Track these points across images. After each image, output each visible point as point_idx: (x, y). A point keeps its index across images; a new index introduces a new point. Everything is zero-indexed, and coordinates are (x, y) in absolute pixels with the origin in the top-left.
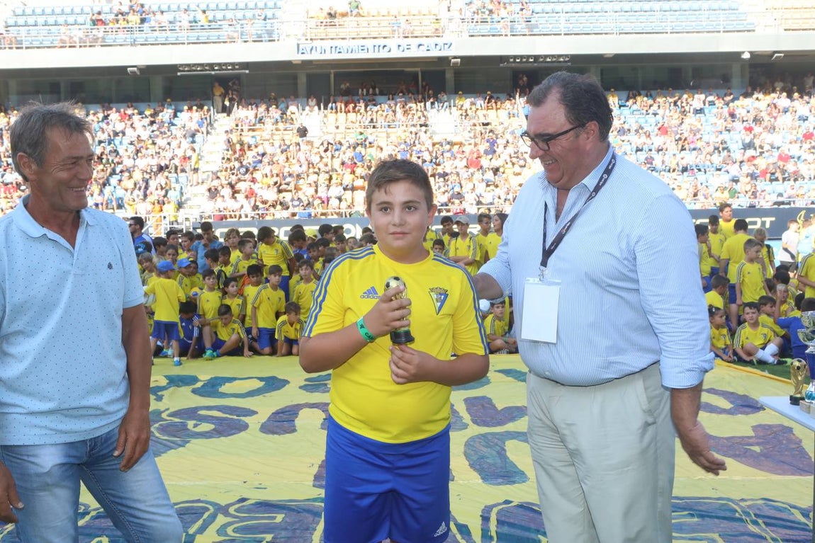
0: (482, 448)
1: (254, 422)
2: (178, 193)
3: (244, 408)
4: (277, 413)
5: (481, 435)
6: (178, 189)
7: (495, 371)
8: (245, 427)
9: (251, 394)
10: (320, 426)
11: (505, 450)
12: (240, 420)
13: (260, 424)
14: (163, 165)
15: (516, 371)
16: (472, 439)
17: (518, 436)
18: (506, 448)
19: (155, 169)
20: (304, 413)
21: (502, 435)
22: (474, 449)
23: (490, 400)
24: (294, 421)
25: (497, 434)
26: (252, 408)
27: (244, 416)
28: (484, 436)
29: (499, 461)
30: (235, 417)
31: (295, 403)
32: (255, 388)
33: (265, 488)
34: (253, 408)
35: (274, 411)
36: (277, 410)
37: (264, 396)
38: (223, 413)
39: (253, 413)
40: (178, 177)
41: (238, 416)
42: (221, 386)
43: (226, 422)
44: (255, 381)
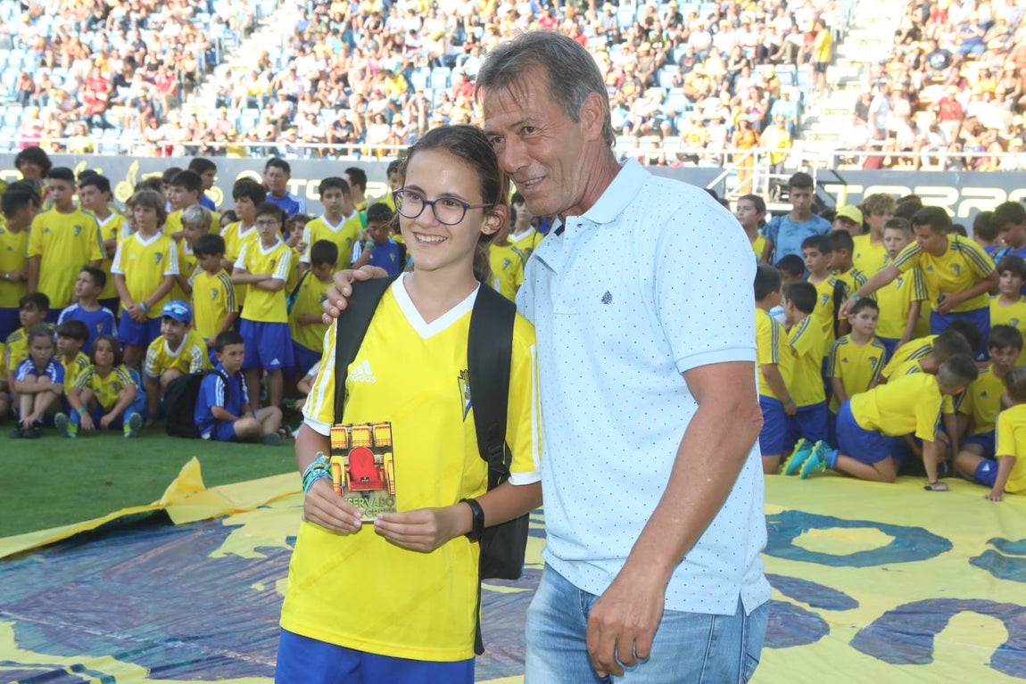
1: (843, 624)
2: (792, 107)
3: (833, 590)
4: (900, 612)
6: (795, 97)
9: (859, 559)
10: (989, 661)
12: (815, 616)
13: (855, 631)
14: (768, 46)
19: (751, 54)
20: (961, 622)
24: (932, 636)
27: (825, 607)
30: (806, 606)
31: (949, 594)
32: (871, 549)
34: (849, 593)
35: (892, 608)
36: (903, 606)
37: (886, 569)
38: (786, 593)
39: (847, 603)
40: (797, 72)
41: (812, 605)
42: (799, 533)
43: (785, 613)
44: (875, 531)
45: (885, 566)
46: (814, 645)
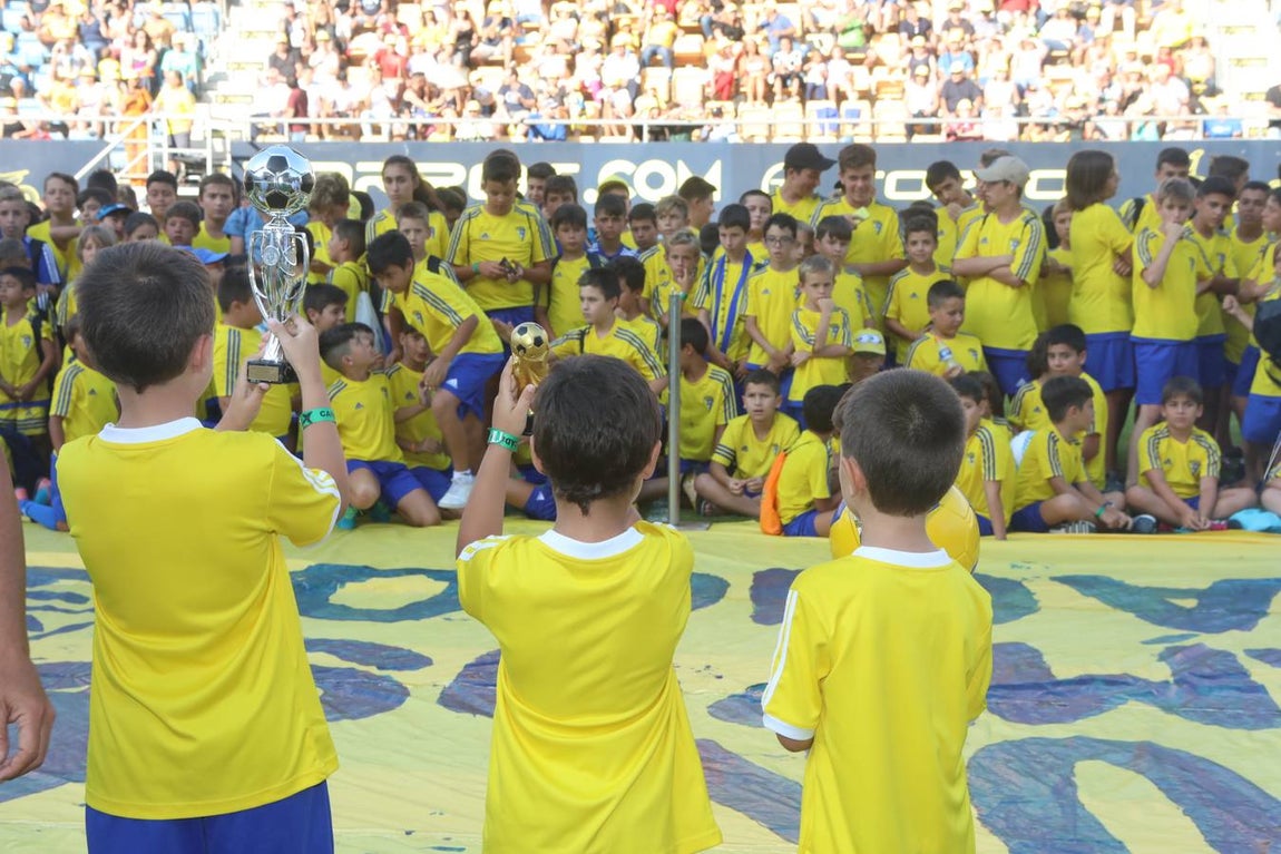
0: (1014, 777)
1: (423, 684)
2: (190, 60)
3: (396, 649)
4: (480, 664)
5: (1012, 743)
6: (190, 42)
7: (1054, 579)
8: (401, 694)
9: (414, 611)
11: (1073, 785)
12: (388, 678)
13: (440, 690)
15: (1109, 583)
16: (988, 751)
17: (1107, 752)
18: (1076, 780)
21: (1065, 746)
22: (992, 778)
23: (1036, 654)
25: (1054, 742)
26: (416, 650)
27: (395, 668)
28: (1020, 745)
29: (1058, 812)
30: (373, 670)
32: (424, 598)
33: (461, 850)
34: (419, 649)
35: (471, 660)
36: (481, 657)
37: (448, 619)
38: (343, 658)
39: (417, 661)
40: (191, 14)
41: (380, 668)
42: (335, 589)
43: (352, 680)
44: (422, 578)
45: (448, 615)
46: (398, 710)
